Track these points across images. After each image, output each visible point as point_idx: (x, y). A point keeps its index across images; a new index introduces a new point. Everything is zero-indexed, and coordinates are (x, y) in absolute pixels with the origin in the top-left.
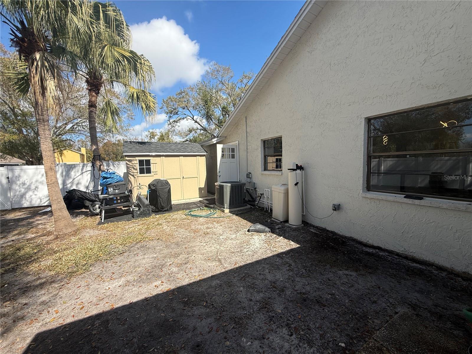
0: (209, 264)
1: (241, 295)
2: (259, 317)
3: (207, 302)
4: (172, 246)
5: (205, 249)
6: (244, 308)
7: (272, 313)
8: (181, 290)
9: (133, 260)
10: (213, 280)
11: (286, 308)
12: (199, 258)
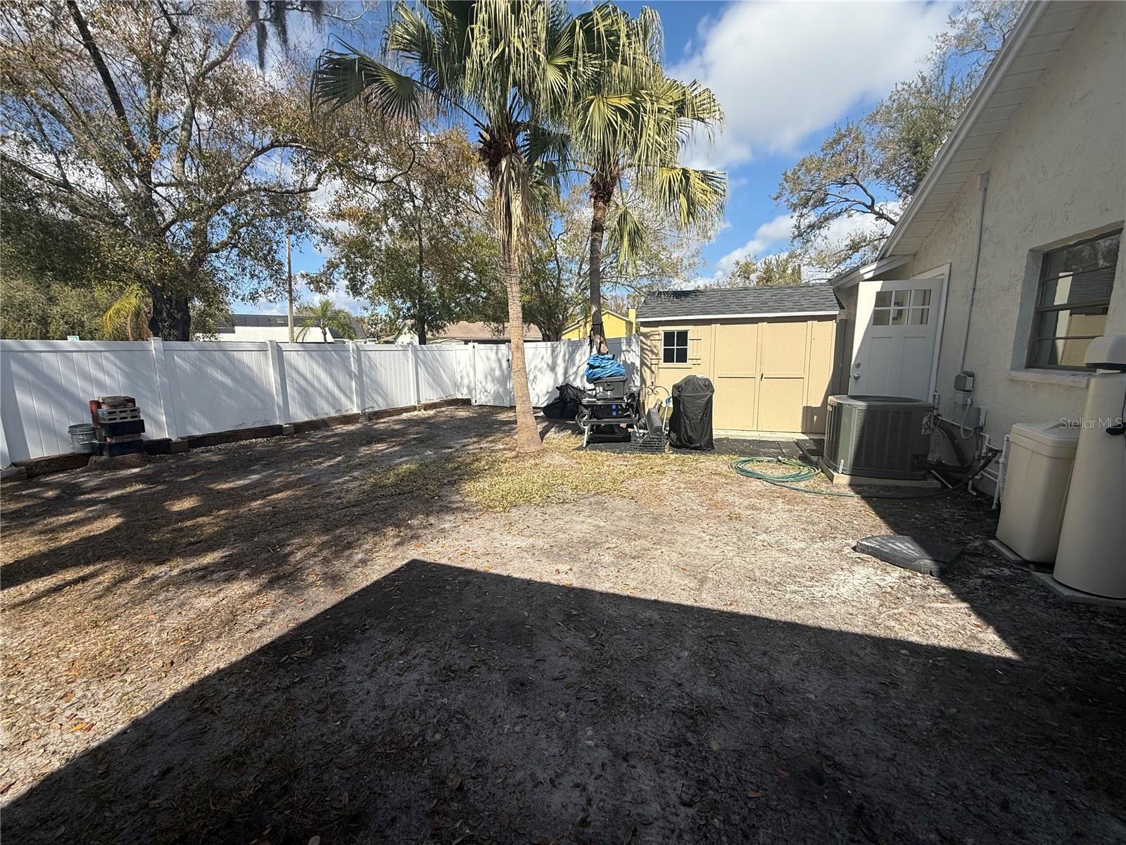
0: (675, 578)
1: (672, 664)
2: (660, 723)
3: (597, 636)
4: (645, 519)
5: (698, 548)
6: (649, 688)
10: (650, 609)
12: (668, 559)
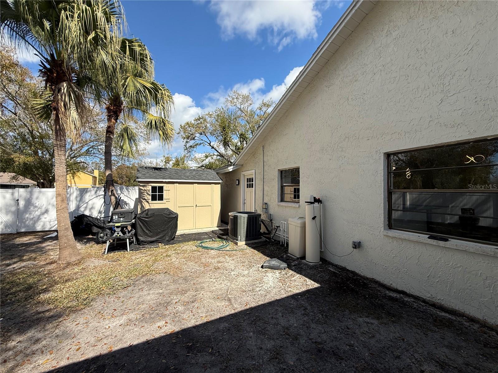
0: (218, 304)
1: (251, 342)
2: (269, 369)
3: (212, 349)
4: (180, 281)
5: (215, 286)
6: (253, 358)
7: (284, 366)
8: (185, 332)
9: (137, 295)
10: (221, 323)
11: (299, 359)
12: (208, 296)
